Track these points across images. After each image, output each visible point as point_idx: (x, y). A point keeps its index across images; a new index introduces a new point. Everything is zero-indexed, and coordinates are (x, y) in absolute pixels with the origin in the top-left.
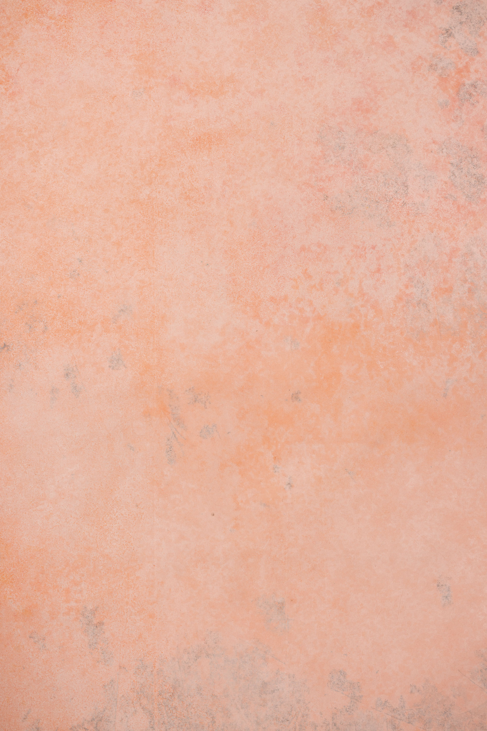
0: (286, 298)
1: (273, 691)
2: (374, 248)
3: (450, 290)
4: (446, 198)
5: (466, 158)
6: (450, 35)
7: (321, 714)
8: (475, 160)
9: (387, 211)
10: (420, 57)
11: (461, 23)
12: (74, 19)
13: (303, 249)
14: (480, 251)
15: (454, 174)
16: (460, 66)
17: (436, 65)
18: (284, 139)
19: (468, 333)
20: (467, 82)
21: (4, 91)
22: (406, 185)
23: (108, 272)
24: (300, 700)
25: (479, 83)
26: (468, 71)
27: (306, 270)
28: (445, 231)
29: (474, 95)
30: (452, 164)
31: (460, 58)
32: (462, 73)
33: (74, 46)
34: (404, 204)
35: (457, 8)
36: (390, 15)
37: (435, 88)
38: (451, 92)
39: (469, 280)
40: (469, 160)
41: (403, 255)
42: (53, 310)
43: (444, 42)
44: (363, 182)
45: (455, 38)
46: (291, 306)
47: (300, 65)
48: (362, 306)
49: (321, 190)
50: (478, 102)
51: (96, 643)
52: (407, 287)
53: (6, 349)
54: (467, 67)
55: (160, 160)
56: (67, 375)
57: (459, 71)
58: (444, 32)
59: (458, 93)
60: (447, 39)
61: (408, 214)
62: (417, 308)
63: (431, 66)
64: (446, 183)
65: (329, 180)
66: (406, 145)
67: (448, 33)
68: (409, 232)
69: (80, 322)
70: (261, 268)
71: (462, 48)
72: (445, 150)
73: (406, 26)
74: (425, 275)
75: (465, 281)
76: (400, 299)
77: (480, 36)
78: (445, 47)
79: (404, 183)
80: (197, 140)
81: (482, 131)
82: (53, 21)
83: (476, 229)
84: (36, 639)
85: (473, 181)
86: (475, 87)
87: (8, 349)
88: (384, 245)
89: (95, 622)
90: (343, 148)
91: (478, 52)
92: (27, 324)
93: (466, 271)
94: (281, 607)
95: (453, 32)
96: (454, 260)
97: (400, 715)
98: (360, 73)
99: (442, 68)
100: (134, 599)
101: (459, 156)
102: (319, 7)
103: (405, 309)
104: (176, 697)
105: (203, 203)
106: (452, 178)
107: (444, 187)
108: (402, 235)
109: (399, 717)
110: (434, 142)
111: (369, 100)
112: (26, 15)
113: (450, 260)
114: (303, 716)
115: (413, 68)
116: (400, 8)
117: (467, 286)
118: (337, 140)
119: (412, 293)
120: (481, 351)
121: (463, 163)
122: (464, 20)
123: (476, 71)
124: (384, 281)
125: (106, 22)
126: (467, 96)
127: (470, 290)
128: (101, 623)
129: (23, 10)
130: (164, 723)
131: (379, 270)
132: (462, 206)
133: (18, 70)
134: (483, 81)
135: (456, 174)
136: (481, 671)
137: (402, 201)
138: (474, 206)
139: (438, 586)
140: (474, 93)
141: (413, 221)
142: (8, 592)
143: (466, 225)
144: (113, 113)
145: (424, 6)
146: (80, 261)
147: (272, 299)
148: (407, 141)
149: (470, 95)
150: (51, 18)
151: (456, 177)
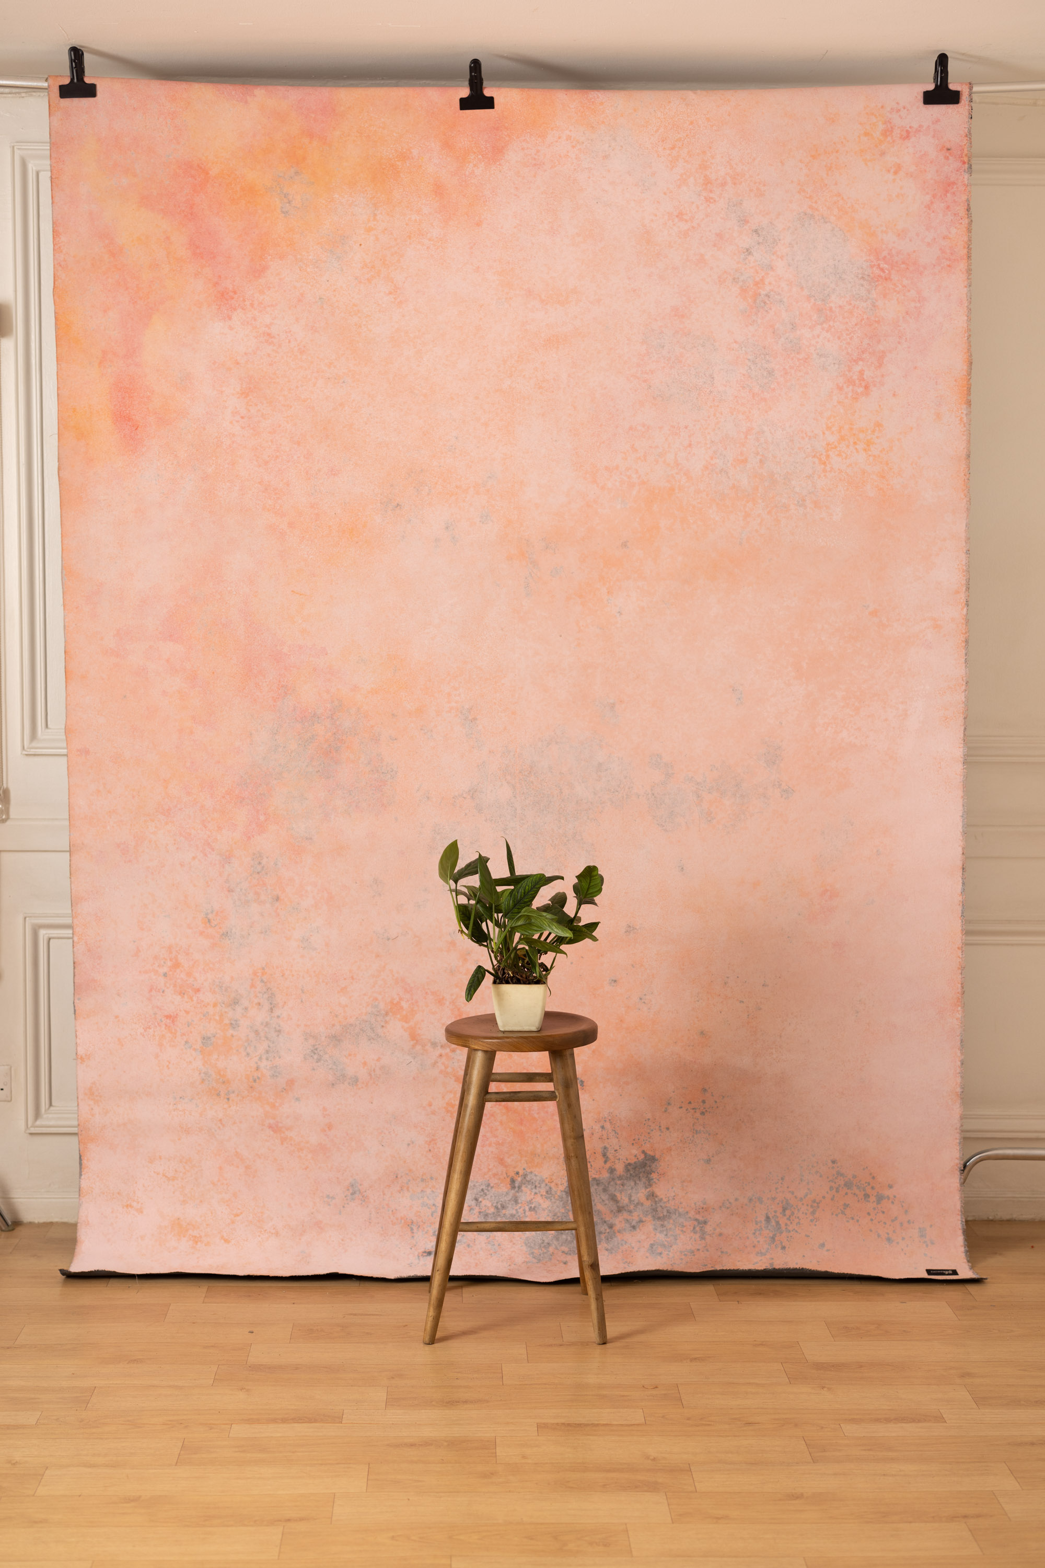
0: (617, 467)
1: (607, 770)
2: (686, 427)
3: (745, 461)
4: (743, 388)
5: (760, 355)
6: (750, 253)
7: (643, 786)
8: (767, 357)
9: (697, 398)
10: (725, 272)
11: (759, 243)
12: (449, 241)
13: (631, 428)
14: (770, 430)
15: (750, 368)
16: (757, 279)
17: (738, 278)
18: (616, 339)
19: (759, 495)
20: (763, 293)
21: (393, 300)
22: (712, 377)
23: (478, 447)
24: (627, 776)
25: (772, 293)
26: (764, 284)
27: (633, 445)
28: (743, 414)
29: (767, 304)
30: (749, 360)
31: (757, 273)
32: (759, 285)
33: (449, 264)
34: (711, 392)
35: (756, 231)
36: (702, 237)
37: (737, 297)
38: (750, 300)
39: (761, 453)
40: (763, 356)
41: (709, 433)
42: (435, 477)
43: (745, 259)
44: (678, 375)
45: (753, 256)
46: (621, 474)
47: (629, 278)
48: (677, 474)
49: (645, 381)
50: (771, 309)
51: (471, 734)
52: (712, 458)
53: (399, 507)
54: (762, 280)
55: (518, 357)
56: (447, 528)
57: (756, 284)
58: (745, 250)
59: (755, 301)
60: (747, 256)
61: (714, 401)
62: (720, 475)
63: (734, 279)
64: (744, 375)
65: (652, 373)
66: (713, 345)
67: (748, 251)
68: (715, 415)
69: (457, 487)
70: (598, 444)
71: (759, 265)
72: (744, 349)
73: (715, 246)
74: (726, 449)
75: (758, 454)
76: (706, 468)
77: (773, 254)
78: (746, 264)
79: (711, 375)
80: (547, 341)
81: (774, 333)
82: (432, 243)
83: (767, 412)
84: (426, 731)
85: (765, 374)
86: (769, 297)
87: (400, 508)
88: (694, 425)
89: (470, 718)
90: (663, 347)
91: (772, 268)
92: (415, 487)
93: (759, 446)
94: (612, 706)
95: (752, 251)
96: (749, 437)
98: (678, 285)
99: (743, 281)
100: (501, 701)
101: (755, 354)
102: (645, 230)
103: (710, 476)
104: (533, 774)
105: (553, 392)
106: (749, 371)
107: (742, 378)
108: (709, 417)
109: (702, 789)
110: (736, 342)
111: (684, 308)
112: (410, 237)
113: (746, 438)
114: (629, 788)
115: (720, 281)
116: (710, 231)
117: (759, 457)
118: (658, 341)
119: (716, 463)
120: (769, 509)
121: (758, 359)
122: (761, 241)
123: (770, 284)
124: (694, 454)
125: (475, 244)
126: (762, 304)
127: (761, 461)
128: (475, 719)
129: (408, 233)
130: (523, 793)
131: (690, 445)
132: (757, 394)
133: (404, 283)
134: (775, 292)
135: (752, 368)
136: (765, 754)
137: (709, 390)
138: (765, 394)
139: (733, 690)
140: (768, 302)
141: (718, 406)
142: (404, 696)
143: (759, 409)
144: (481, 319)
145: (730, 229)
146: (457, 438)
147: (607, 468)
148: (714, 340)
149: (765, 303)
150: (430, 240)
151: (752, 370)
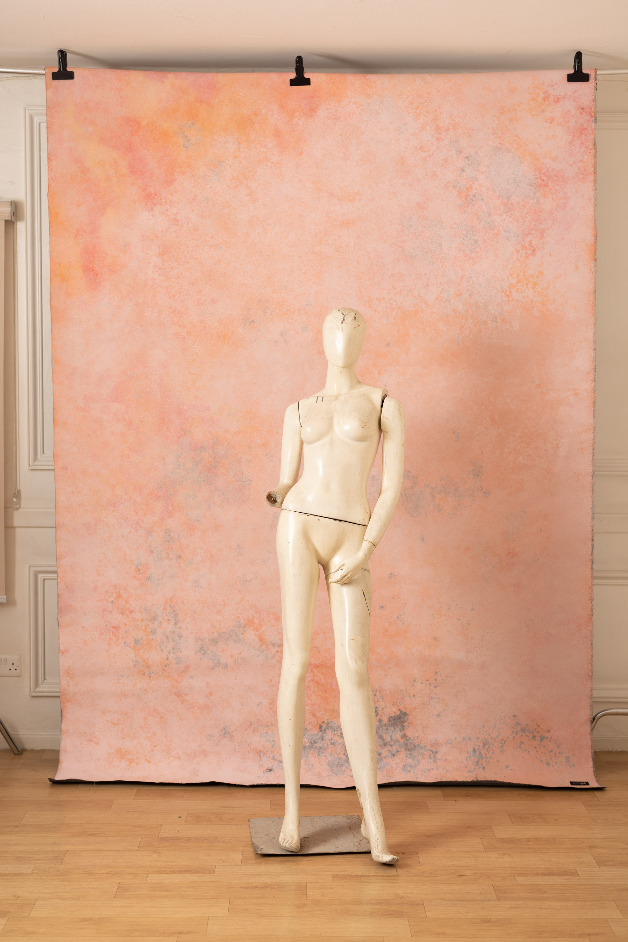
0: (384, 299)
1: (377, 480)
2: (425, 275)
3: (461, 295)
4: (460, 251)
8: (474, 232)
9: (432, 257)
10: (449, 182)
11: (469, 165)
12: (283, 164)
13: (392, 275)
14: (476, 276)
15: (464, 239)
16: (468, 186)
17: (456, 186)
20: (471, 194)
21: (250, 199)
22: (441, 244)
23: (300, 287)
26: (472, 189)
27: (394, 285)
28: (459, 266)
30: (463, 234)
31: (468, 182)
32: (469, 190)
33: (283, 177)
34: (440, 253)
35: (467, 157)
36: (435, 161)
37: (456, 197)
38: (463, 199)
39: (470, 290)
40: (471, 232)
41: (439, 278)
42: (275, 304)
43: (461, 174)
44: (420, 243)
45: (465, 172)
46: (386, 302)
47: (391, 186)
48: (420, 302)
49: (401, 247)
50: (476, 204)
52: (441, 293)
53: (253, 322)
54: (471, 187)
55: (325, 233)
56: (282, 335)
57: (467, 189)
58: (461, 169)
59: (466, 199)
60: (462, 173)
61: (442, 258)
62: (445, 303)
63: (454, 186)
64: (460, 243)
65: (405, 242)
66: (441, 225)
67: (463, 170)
68: (442, 267)
69: (288, 310)
70: (372, 285)
71: (469, 177)
72: (460, 227)
73: (442, 166)
74: (449, 287)
75: (468, 290)
76: (437, 299)
77: (477, 171)
78: (461, 177)
80: (342, 223)
81: (478, 218)
82: (273, 165)
83: (474, 265)
84: (269, 456)
85: (473, 242)
86: (475, 197)
88: (430, 273)
90: (412, 226)
91: (477, 179)
92: (262, 311)
93: (469, 285)
95: (465, 169)
96: (463, 280)
97: (435, 490)
98: (420, 190)
99: (459, 187)
101: (466, 231)
102: (400, 157)
103: (439, 303)
105: (345, 253)
108: (439, 268)
110: (455, 224)
111: (424, 203)
112: (260, 162)
113: (461, 281)
115: (445, 187)
116: (440, 158)
117: (469, 292)
118: (409, 223)
119: (443, 296)
120: (475, 324)
121: (468, 234)
122: (470, 163)
123: (476, 189)
124: (430, 291)
125: (299, 166)
126: (471, 201)
127: (470, 295)
129: (259, 159)
131: (428, 285)
132: (467, 255)
133: (257, 188)
134: (479, 194)
135: (465, 239)
136: (473, 471)
138: (473, 254)
139: (454, 432)
140: (474, 200)
141: (444, 262)
142: (256, 435)
143: (469, 264)
144: (302, 210)
145: (451, 156)
146: (288, 281)
147: (377, 299)
149: (472, 200)
150: (272, 163)
151: (465, 240)
